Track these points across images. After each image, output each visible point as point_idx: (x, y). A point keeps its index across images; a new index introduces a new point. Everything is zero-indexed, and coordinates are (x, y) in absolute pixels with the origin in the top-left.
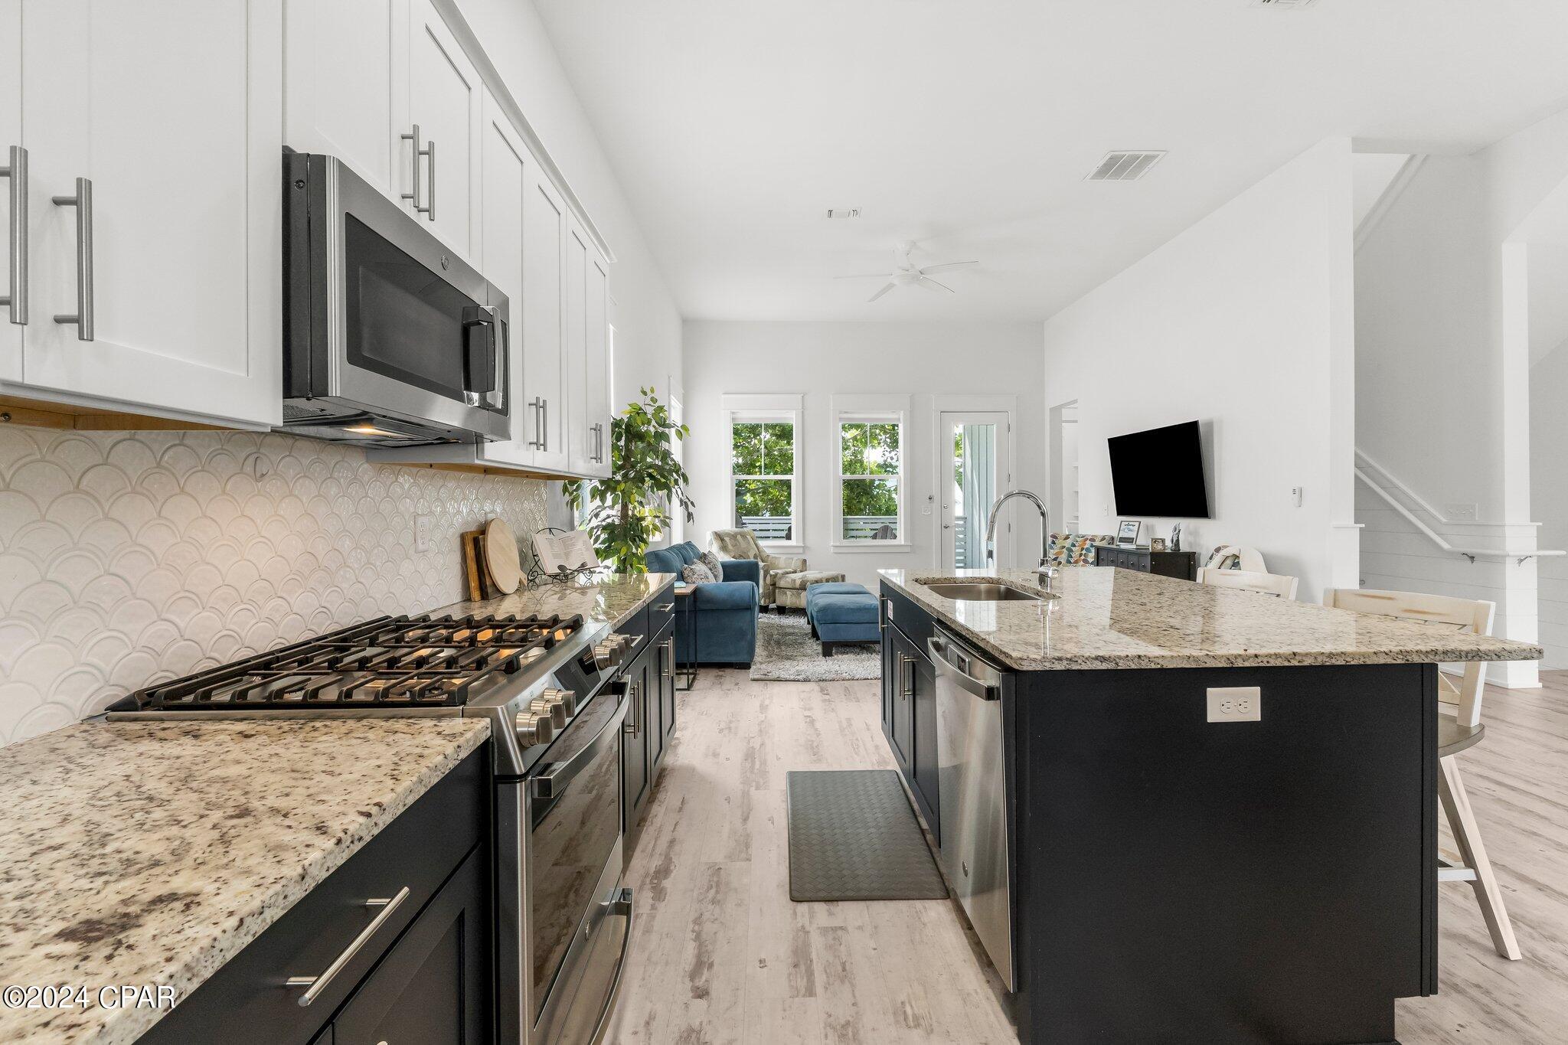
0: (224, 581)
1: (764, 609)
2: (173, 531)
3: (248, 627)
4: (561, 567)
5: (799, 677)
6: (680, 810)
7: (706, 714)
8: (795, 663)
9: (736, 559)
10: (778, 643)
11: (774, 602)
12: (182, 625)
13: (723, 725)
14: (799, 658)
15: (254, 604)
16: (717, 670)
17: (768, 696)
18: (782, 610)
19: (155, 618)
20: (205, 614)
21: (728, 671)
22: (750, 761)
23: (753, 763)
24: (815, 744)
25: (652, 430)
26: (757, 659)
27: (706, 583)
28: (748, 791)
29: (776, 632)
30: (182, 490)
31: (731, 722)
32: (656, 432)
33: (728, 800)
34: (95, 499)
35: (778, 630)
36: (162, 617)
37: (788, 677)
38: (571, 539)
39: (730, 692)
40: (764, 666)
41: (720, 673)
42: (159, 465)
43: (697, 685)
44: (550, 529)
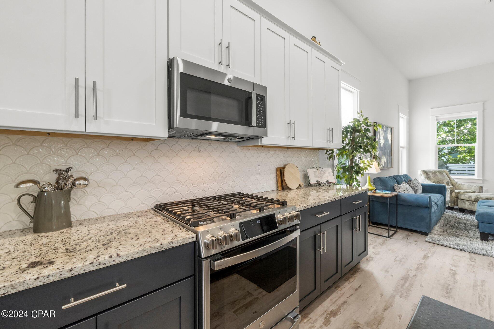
0: (189, 179)
1: (451, 208)
2: (174, 165)
3: (196, 191)
4: (317, 181)
5: (457, 247)
6: (356, 290)
7: (392, 251)
8: (458, 239)
9: (435, 183)
10: (452, 227)
11: (457, 206)
12: (177, 189)
13: (398, 259)
14: (462, 237)
15: (198, 185)
16: (409, 232)
17: (432, 252)
18: (462, 211)
19: (170, 187)
20: (183, 187)
21: (415, 234)
22: (404, 281)
23: (405, 283)
24: (450, 287)
25: (363, 128)
26: (434, 231)
27: (406, 193)
28: (395, 296)
29: (454, 221)
30: (177, 155)
31: (403, 258)
32: (365, 129)
33: (382, 295)
34: (155, 158)
35: (455, 220)
36: (171, 187)
37: (449, 246)
38: (323, 171)
39: (410, 244)
40: (436, 236)
41: (410, 234)
42: (171, 149)
43: (395, 236)
44: (316, 167)
